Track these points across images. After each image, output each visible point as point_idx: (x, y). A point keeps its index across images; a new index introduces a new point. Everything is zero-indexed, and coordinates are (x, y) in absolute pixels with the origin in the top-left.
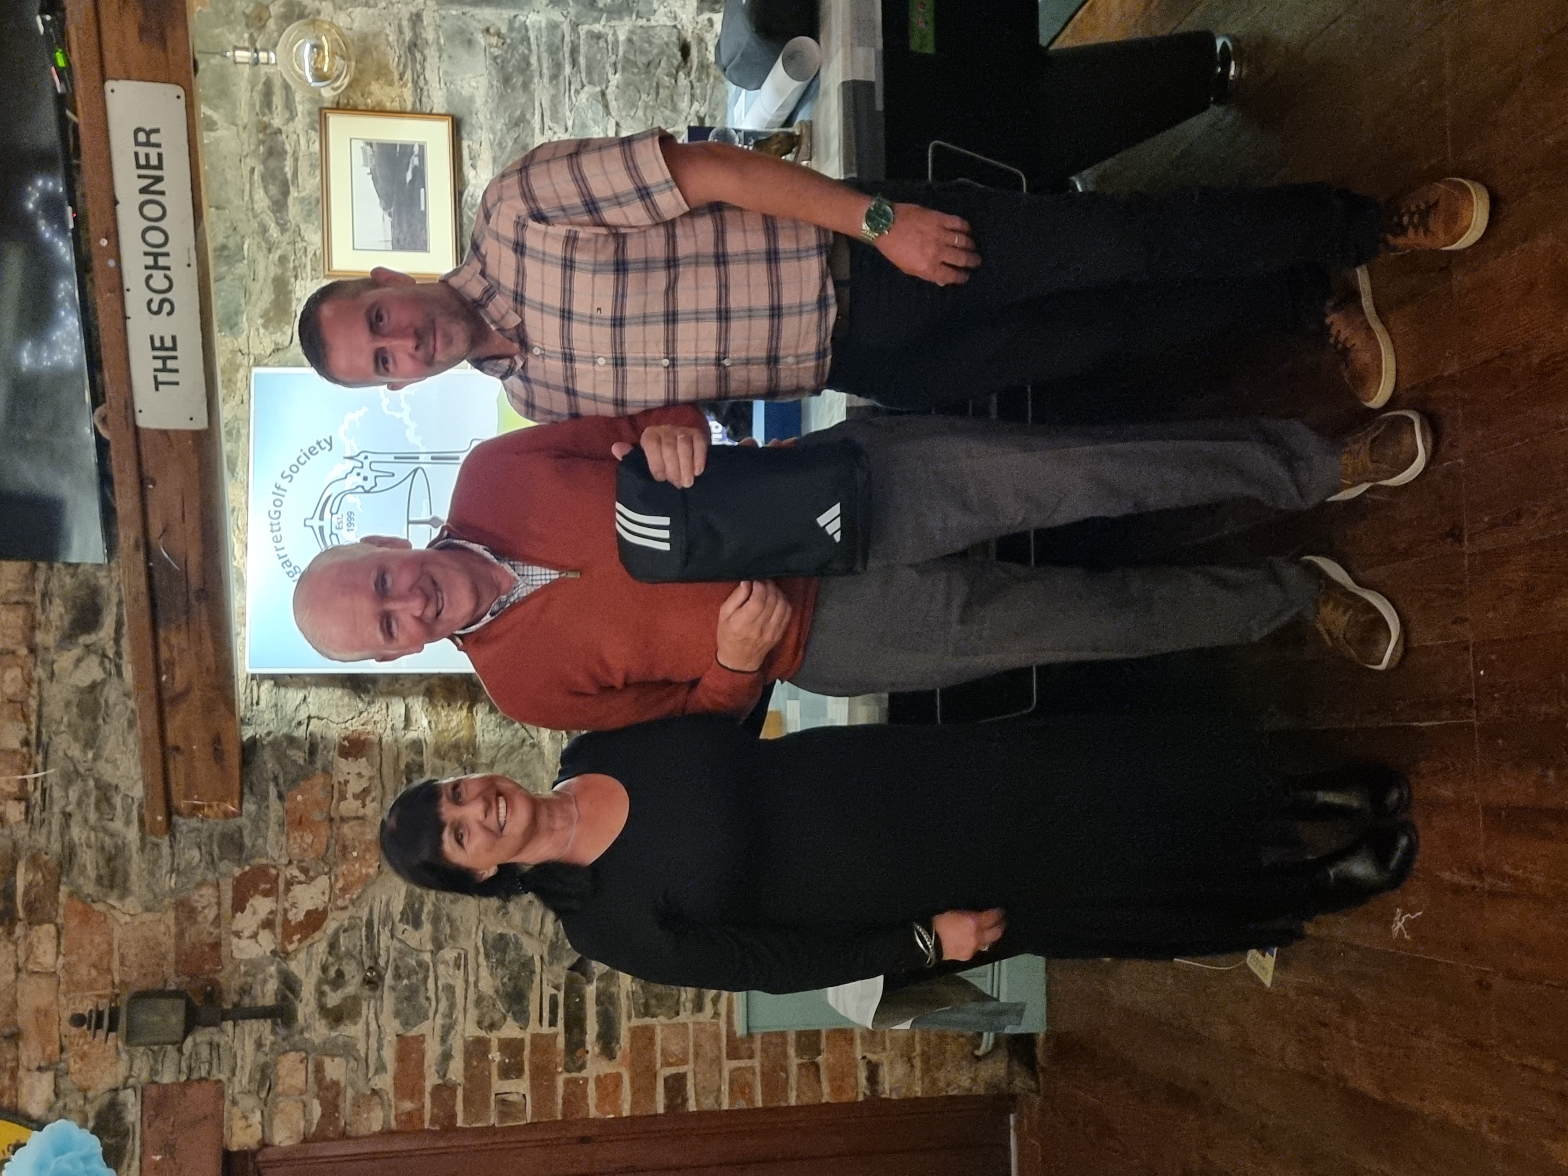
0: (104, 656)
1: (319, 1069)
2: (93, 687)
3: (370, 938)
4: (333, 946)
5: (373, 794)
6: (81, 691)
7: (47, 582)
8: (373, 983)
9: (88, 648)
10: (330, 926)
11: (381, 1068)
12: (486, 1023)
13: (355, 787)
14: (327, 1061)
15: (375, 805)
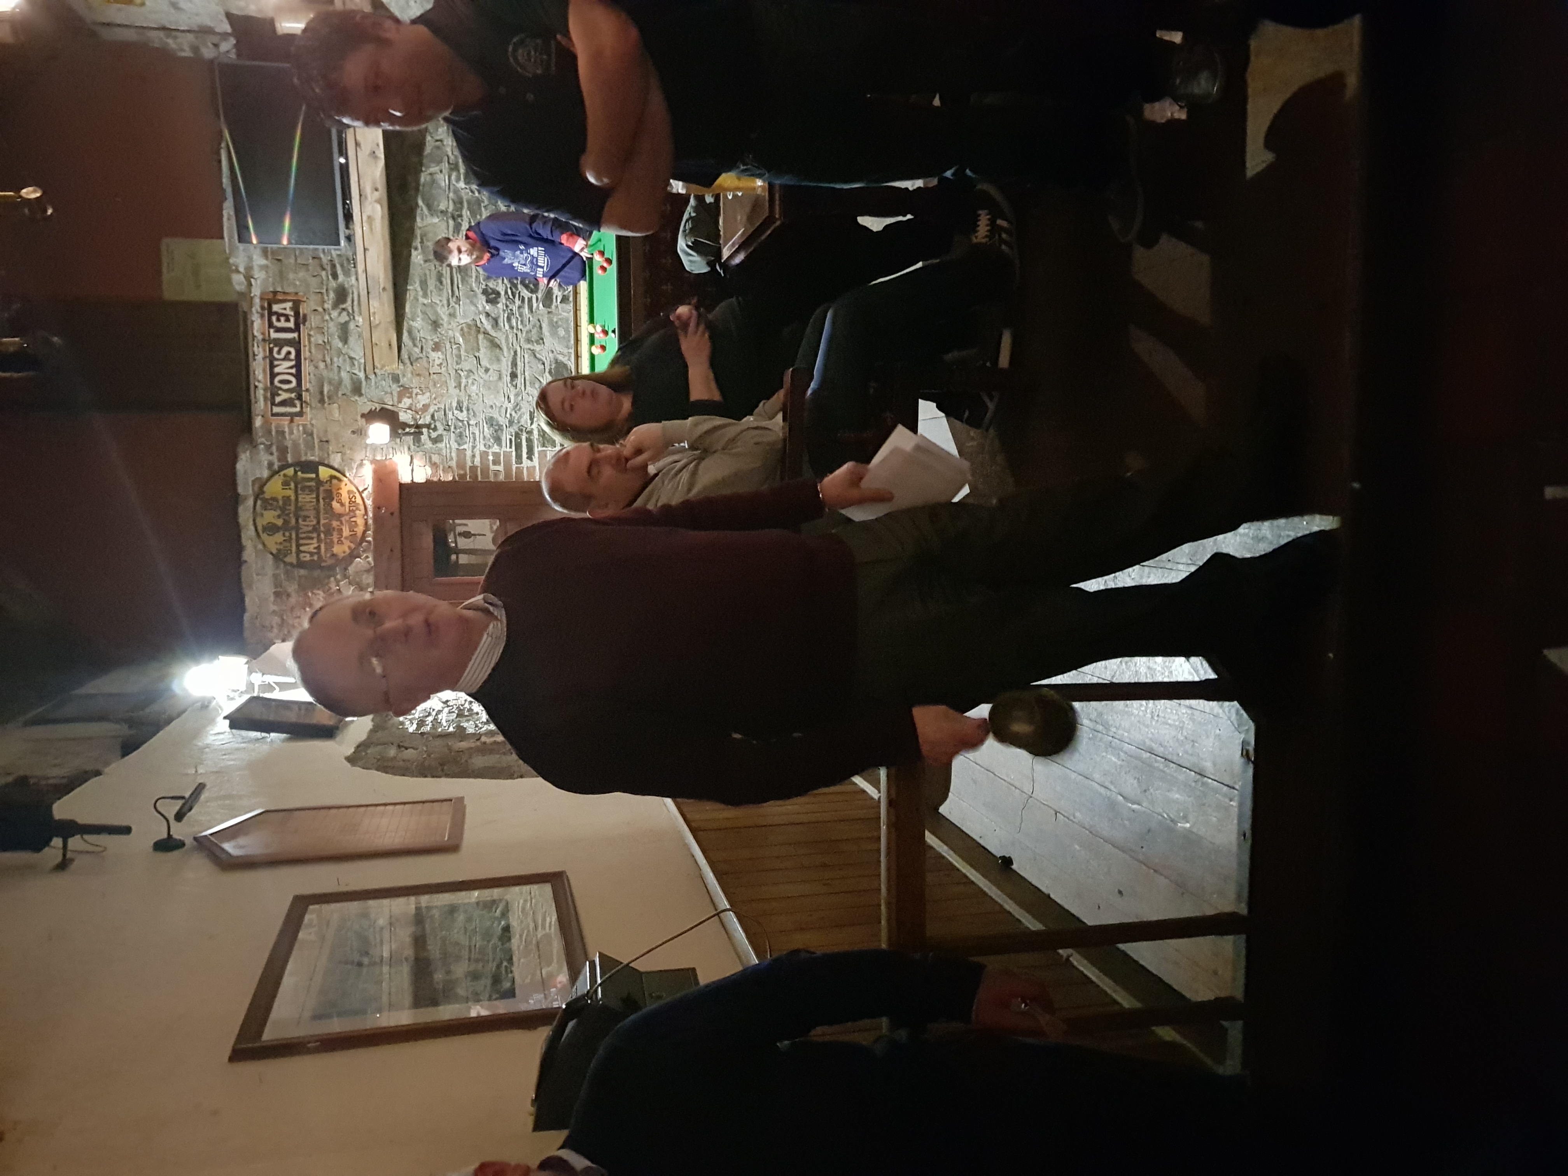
0: (348, 312)
1: (430, 458)
2: (346, 323)
3: (445, 414)
4: (433, 416)
5: (445, 364)
6: (342, 324)
7: (327, 285)
8: (447, 429)
9: (344, 309)
10: (431, 410)
11: (452, 459)
12: (487, 446)
13: (437, 362)
14: (433, 455)
15: (445, 368)
